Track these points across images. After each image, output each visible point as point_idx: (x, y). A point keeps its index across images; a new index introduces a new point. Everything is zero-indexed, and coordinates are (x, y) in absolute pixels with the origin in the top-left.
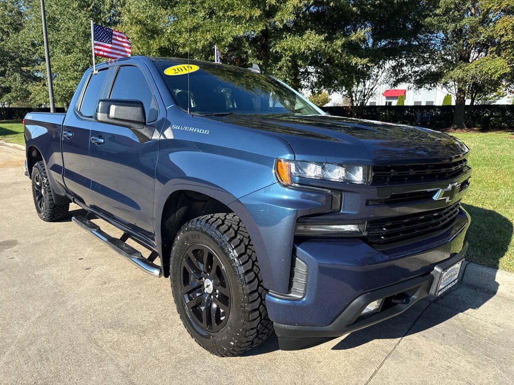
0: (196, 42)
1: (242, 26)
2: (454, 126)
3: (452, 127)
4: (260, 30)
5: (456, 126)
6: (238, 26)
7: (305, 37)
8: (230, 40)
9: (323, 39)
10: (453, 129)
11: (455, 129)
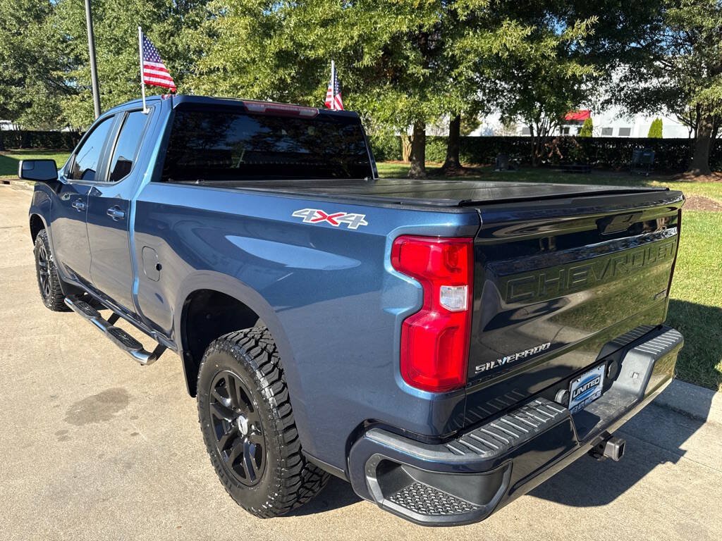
0: (334, 42)
1: (405, 18)
2: (695, 170)
3: (692, 172)
4: (431, 22)
5: (698, 170)
6: (400, 17)
7: (500, 32)
8: (386, 37)
9: (529, 34)
10: (693, 174)
11: (697, 175)
